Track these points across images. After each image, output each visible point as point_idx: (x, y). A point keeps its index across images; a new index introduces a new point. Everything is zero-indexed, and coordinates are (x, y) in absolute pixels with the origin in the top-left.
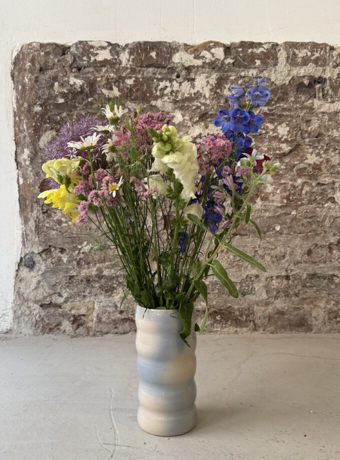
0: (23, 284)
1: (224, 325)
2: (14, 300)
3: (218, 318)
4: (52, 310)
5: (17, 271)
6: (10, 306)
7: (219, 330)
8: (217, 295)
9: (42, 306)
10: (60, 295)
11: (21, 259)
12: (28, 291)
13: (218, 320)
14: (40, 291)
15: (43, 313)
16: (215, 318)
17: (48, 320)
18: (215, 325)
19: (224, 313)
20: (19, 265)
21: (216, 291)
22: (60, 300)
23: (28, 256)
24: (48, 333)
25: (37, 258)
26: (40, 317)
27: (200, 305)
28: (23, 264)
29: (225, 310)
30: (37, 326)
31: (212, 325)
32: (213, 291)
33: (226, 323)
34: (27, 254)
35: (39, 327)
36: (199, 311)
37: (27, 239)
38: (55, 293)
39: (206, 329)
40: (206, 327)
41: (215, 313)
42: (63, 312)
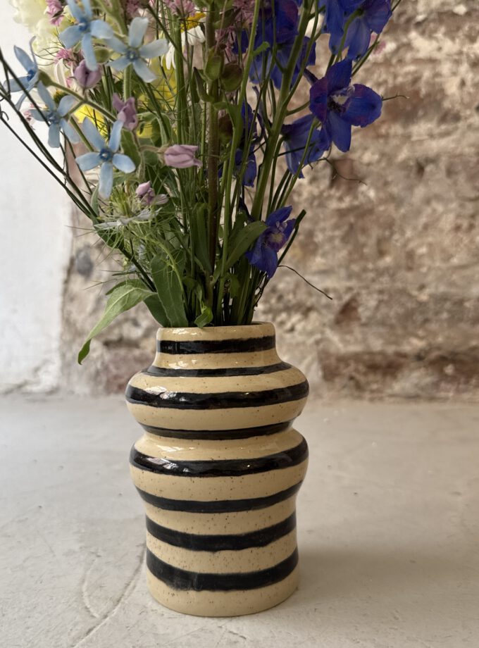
0: (76, 304)
1: (462, 386)
2: (62, 335)
3: (449, 370)
4: (122, 352)
5: (66, 282)
6: (55, 344)
7: (451, 394)
8: (445, 325)
9: (107, 344)
10: (136, 323)
11: (72, 261)
12: (83, 316)
13: (446, 375)
14: (102, 315)
15: (108, 356)
16: (441, 371)
17: (117, 368)
18: (443, 385)
19: (462, 362)
20: (69, 271)
21: (445, 315)
22: (136, 333)
23: (82, 255)
24: (117, 393)
25: (95, 256)
26: (103, 363)
27: (409, 343)
28: (76, 267)
29: (465, 354)
30: (99, 379)
31: (436, 385)
32: (437, 313)
33: (467, 382)
34: (79, 251)
35: (100, 383)
36: (404, 356)
37: (79, 221)
38: (126, 320)
39: (420, 392)
40: (422, 389)
41: (442, 361)
42: (142, 355)
